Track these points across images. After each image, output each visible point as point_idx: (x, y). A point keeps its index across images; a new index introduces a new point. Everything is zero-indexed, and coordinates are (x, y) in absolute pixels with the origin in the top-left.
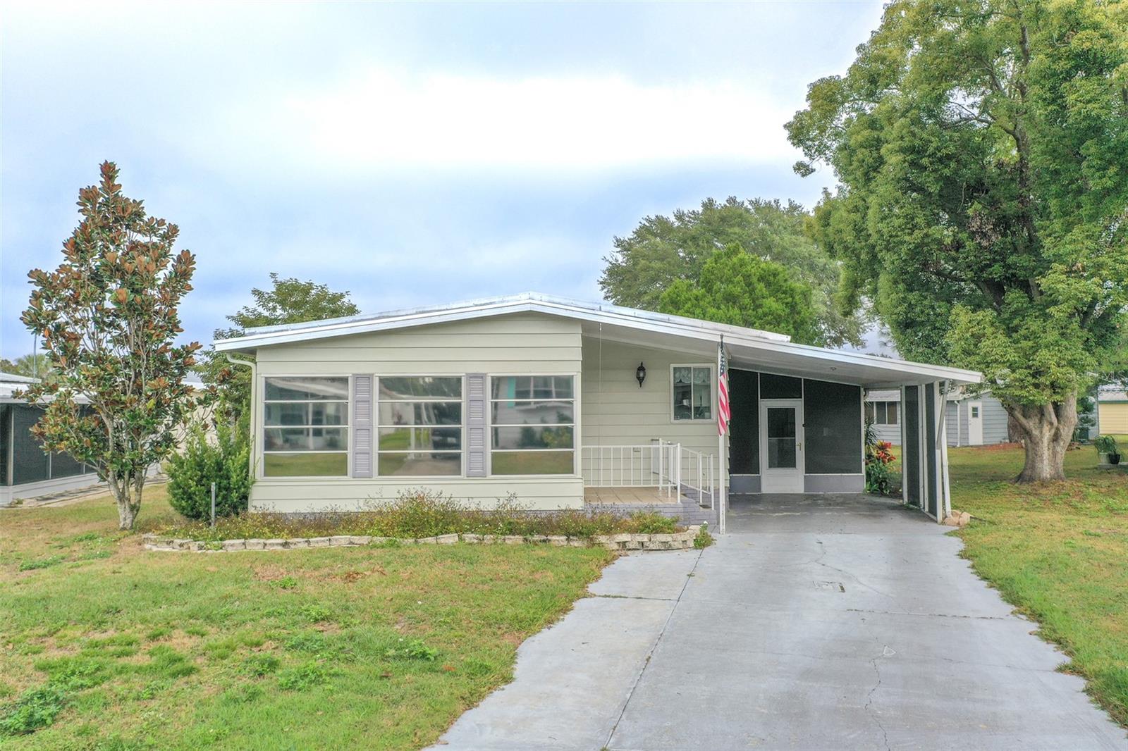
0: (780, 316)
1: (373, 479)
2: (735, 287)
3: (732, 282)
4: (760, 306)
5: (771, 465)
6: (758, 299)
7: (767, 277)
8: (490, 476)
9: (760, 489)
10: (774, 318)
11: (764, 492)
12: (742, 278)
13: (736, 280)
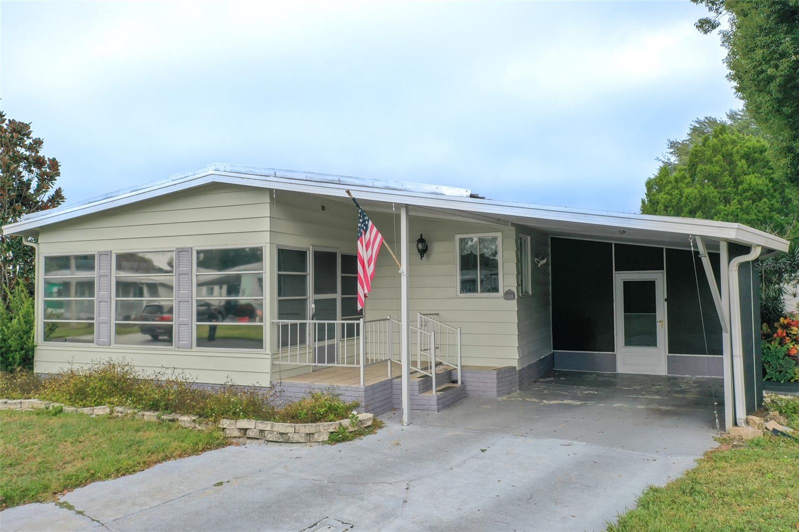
0: (761, 191)
1: (111, 347)
2: (714, 166)
3: (711, 162)
4: (741, 182)
5: (628, 342)
6: (739, 176)
7: (753, 154)
8: (195, 348)
9: (615, 368)
10: (755, 193)
11: (619, 372)
12: (721, 157)
13: (714, 159)
